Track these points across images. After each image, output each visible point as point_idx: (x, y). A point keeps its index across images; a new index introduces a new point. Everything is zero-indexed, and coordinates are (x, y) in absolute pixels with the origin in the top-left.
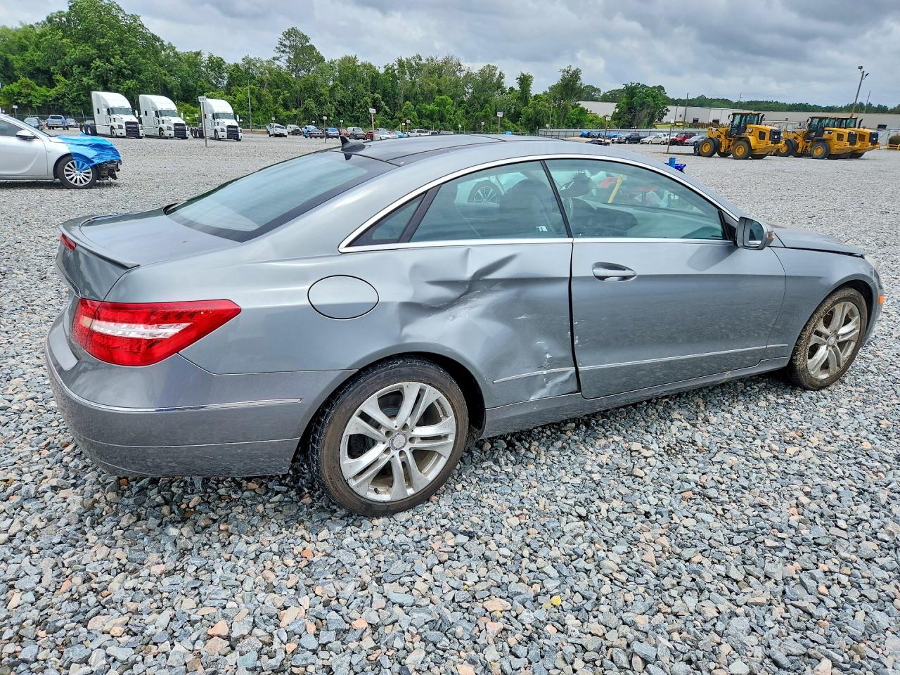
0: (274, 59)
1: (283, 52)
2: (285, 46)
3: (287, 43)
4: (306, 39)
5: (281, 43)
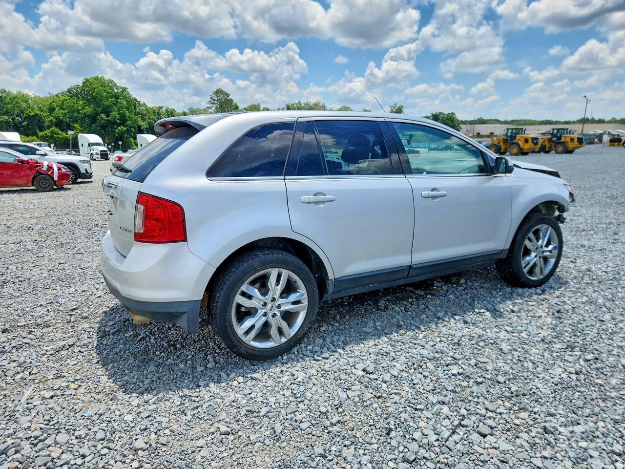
0: (208, 108)
1: (213, 103)
2: (214, 100)
3: (215, 98)
4: (228, 95)
5: (212, 98)
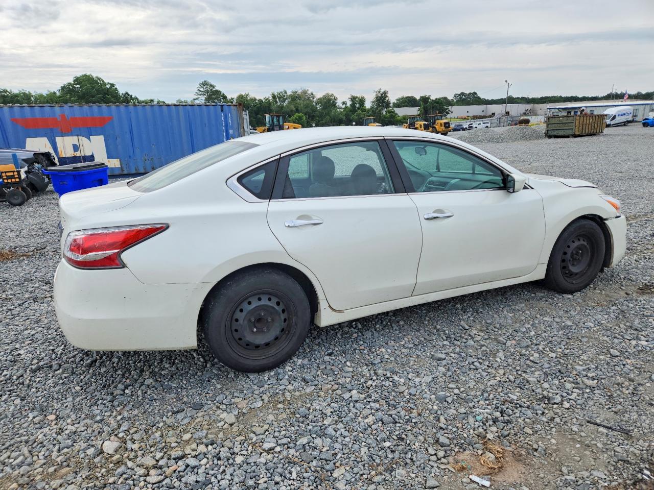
1: (200, 95)
2: (201, 91)
4: (214, 87)
5: (198, 90)
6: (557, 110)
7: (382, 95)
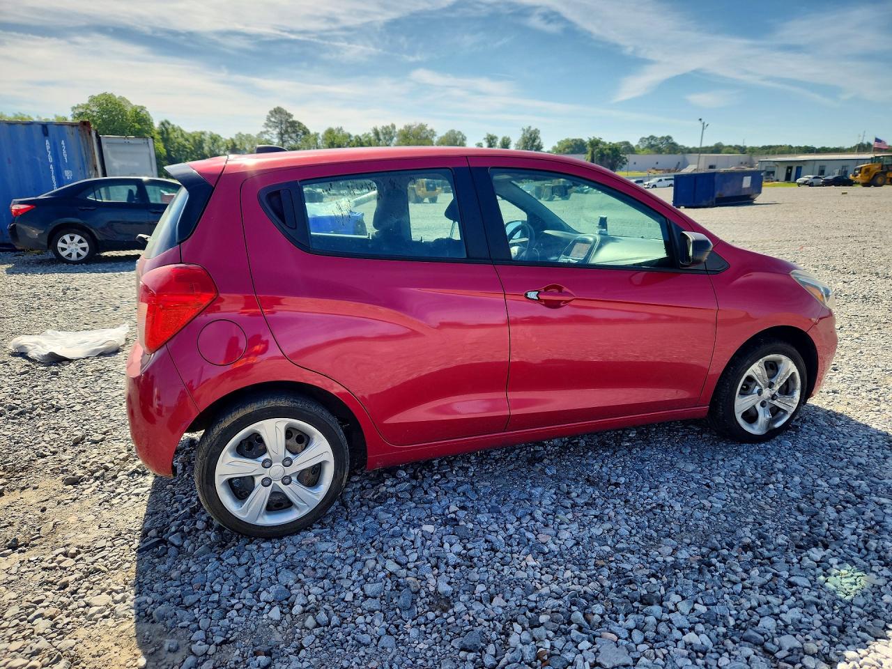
0: (262, 132)
1: (270, 127)
2: (271, 121)
3: (273, 119)
4: (290, 116)
5: (268, 119)
6: (772, 164)
7: (531, 135)
